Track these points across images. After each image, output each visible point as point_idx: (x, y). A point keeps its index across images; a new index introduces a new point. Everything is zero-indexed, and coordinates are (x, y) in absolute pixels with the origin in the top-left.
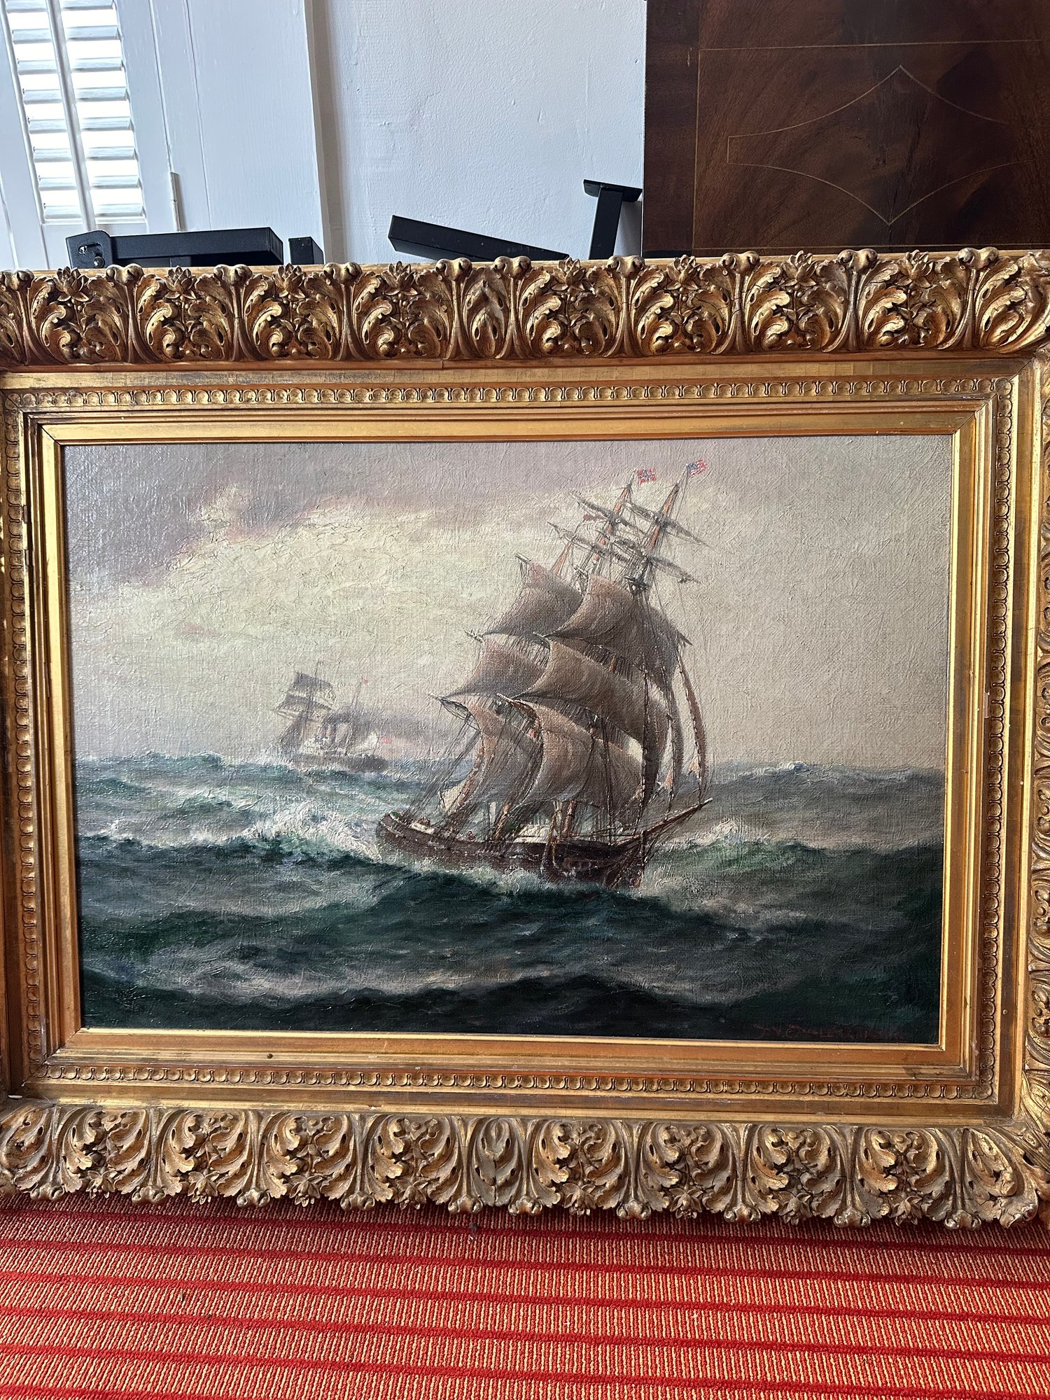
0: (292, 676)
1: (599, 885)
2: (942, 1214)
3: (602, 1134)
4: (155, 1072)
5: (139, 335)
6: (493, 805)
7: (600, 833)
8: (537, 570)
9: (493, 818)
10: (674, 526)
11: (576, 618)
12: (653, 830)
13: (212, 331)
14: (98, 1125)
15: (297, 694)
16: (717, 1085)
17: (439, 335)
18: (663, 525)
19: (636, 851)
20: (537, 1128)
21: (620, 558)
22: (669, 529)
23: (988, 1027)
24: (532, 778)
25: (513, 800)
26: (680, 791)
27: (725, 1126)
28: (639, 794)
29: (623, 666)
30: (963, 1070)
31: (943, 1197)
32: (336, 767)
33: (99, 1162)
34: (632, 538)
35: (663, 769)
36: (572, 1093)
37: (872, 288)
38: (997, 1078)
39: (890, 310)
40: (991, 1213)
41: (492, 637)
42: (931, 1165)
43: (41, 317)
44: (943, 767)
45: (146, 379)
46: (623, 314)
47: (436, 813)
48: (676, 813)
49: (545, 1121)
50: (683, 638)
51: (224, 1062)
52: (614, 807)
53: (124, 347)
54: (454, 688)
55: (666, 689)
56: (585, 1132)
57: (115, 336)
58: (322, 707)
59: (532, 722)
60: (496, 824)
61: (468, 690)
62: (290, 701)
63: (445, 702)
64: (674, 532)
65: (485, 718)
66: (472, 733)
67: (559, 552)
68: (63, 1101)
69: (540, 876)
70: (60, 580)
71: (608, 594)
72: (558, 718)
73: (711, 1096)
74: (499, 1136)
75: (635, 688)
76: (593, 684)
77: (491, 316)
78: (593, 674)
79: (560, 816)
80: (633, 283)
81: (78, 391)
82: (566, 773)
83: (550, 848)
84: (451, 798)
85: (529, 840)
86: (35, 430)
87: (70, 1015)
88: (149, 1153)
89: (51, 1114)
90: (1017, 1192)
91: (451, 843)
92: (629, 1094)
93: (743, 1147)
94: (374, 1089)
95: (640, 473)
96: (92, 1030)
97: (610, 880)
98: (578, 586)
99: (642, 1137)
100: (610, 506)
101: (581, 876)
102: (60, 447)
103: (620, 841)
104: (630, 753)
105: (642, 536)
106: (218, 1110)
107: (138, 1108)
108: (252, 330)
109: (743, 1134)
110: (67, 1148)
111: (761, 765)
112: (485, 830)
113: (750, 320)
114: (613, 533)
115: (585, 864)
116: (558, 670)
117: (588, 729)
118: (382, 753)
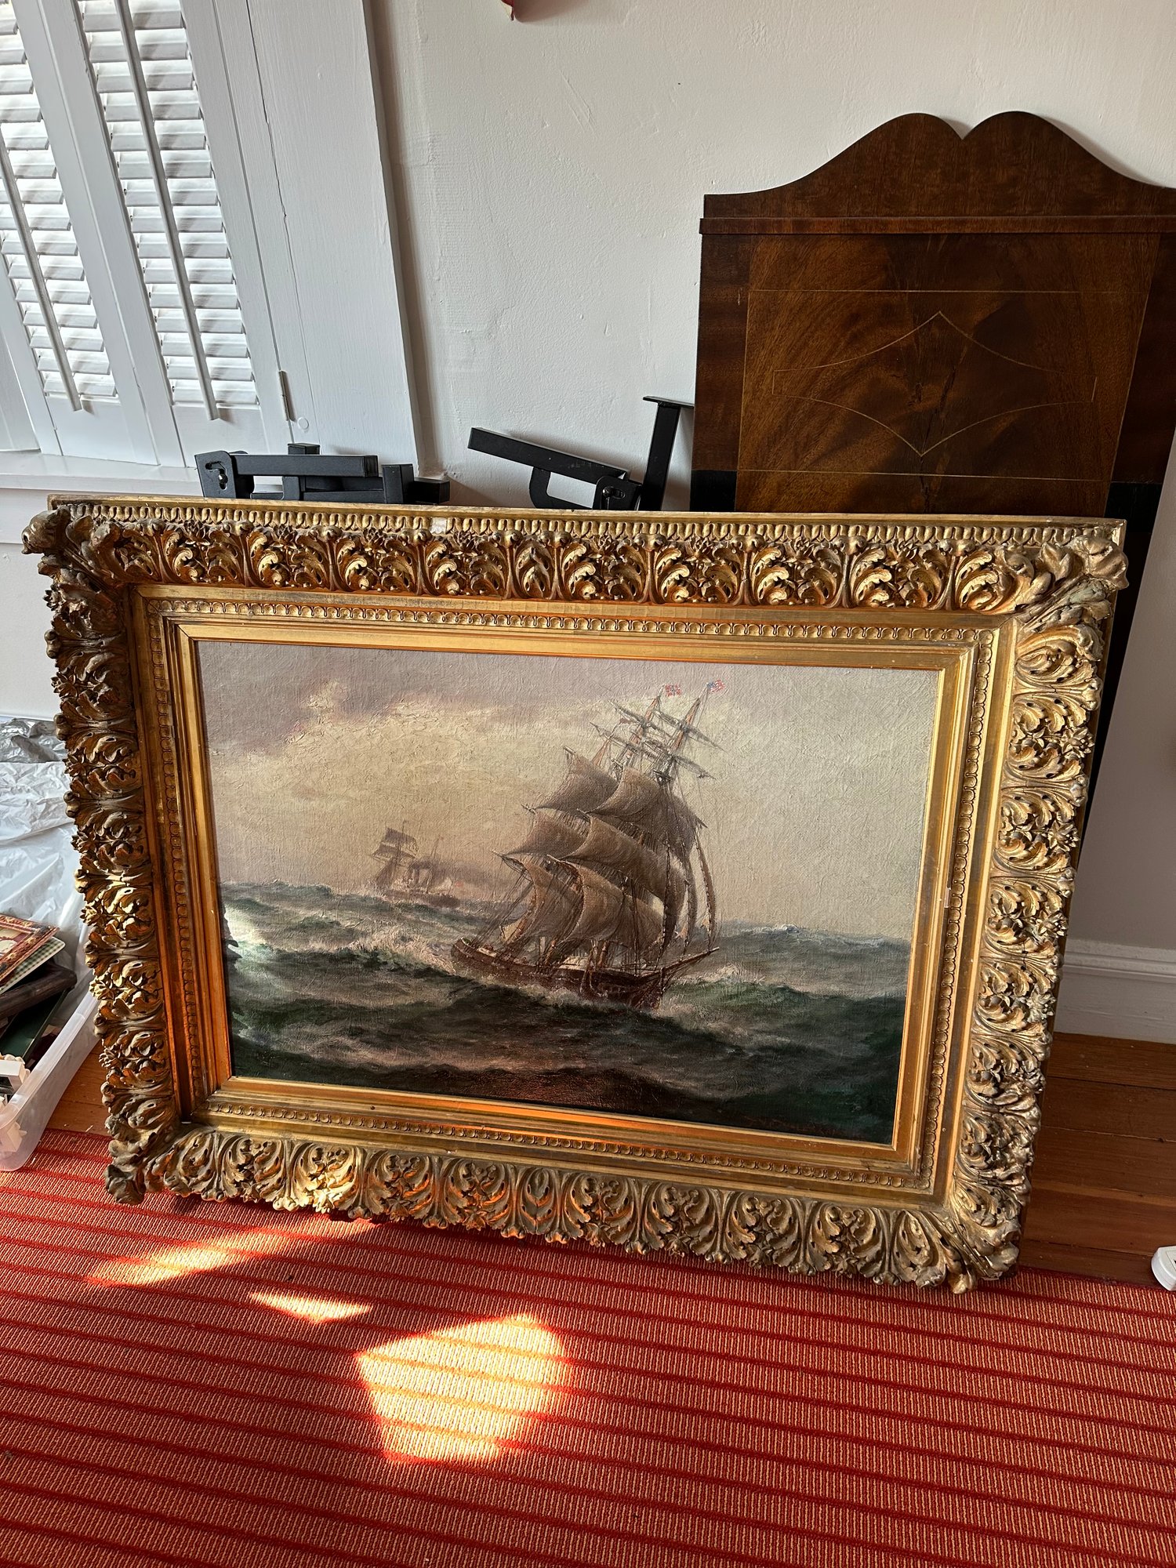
0: (384, 831)
1: (627, 1005)
2: (872, 1273)
3: (618, 1190)
4: (287, 1113)
5: (253, 571)
6: (543, 940)
7: (628, 967)
8: (581, 760)
9: (542, 949)
10: (695, 732)
11: (612, 800)
12: (671, 968)
13: (312, 574)
14: (246, 1150)
15: (388, 844)
16: (711, 1159)
17: (496, 586)
18: (686, 731)
19: (656, 982)
20: (570, 1180)
21: (649, 755)
22: (690, 734)
23: (930, 1138)
24: (574, 921)
25: (559, 937)
26: (694, 940)
27: (714, 1192)
28: (660, 939)
29: (650, 841)
30: (908, 1167)
31: (874, 1261)
32: (419, 901)
33: (249, 1177)
34: (660, 740)
35: (680, 922)
36: (599, 1154)
37: (861, 566)
38: (934, 1176)
39: (876, 585)
40: (911, 1275)
41: (543, 810)
42: (868, 1238)
43: (174, 553)
44: (909, 939)
45: (260, 595)
46: (648, 578)
47: (498, 942)
48: (689, 956)
49: (577, 1174)
50: (700, 822)
51: (338, 1110)
52: (640, 948)
53: (241, 579)
54: (513, 849)
55: (685, 861)
56: (605, 1186)
57: (233, 571)
58: (408, 855)
59: (575, 879)
60: (545, 953)
61: (523, 850)
62: (382, 850)
63: (504, 858)
64: (695, 737)
65: (537, 873)
66: (527, 883)
67: (599, 747)
68: (221, 1128)
69: (579, 995)
70: (200, 748)
71: (638, 783)
72: (596, 877)
73: (706, 1167)
74: (541, 1183)
75: (659, 858)
76: (625, 853)
77: (538, 574)
78: (625, 844)
79: (596, 952)
80: (657, 555)
82: (602, 919)
83: (588, 975)
84: (509, 931)
85: (571, 967)
86: (173, 629)
87: (224, 1067)
88: (285, 1173)
89: (213, 1138)
90: (932, 1261)
91: (509, 965)
92: (643, 1160)
93: (724, 1210)
94: (450, 1138)
95: (667, 688)
96: (241, 1079)
97: (635, 1002)
98: (614, 775)
99: (648, 1195)
100: (642, 713)
101: (610, 996)
102: (194, 642)
103: (644, 974)
104: (654, 908)
105: (668, 738)
106: (335, 1145)
107: (276, 1138)
108: (344, 573)
109: (726, 1200)
110: (226, 1165)
111: (760, 925)
112: (537, 956)
113: (757, 586)
114: (644, 735)
115: (615, 989)
116: (596, 840)
117: (620, 887)
118: (456, 894)
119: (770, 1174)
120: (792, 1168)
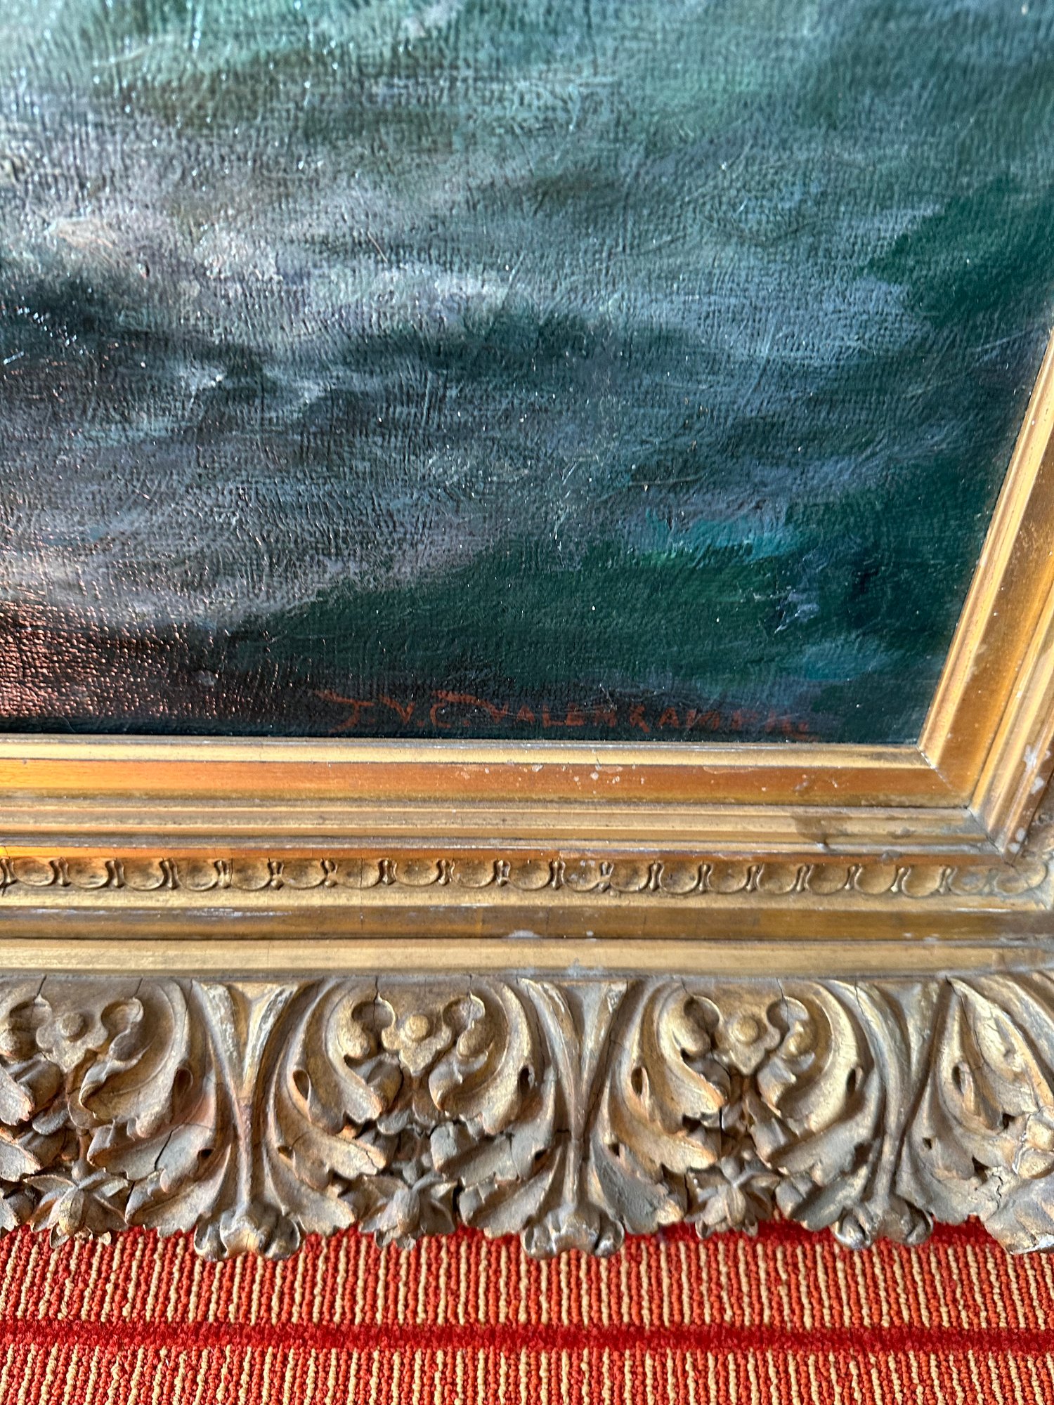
2: (830, 1211)
16: (195, 871)
30: (978, 822)
31: (841, 1174)
40: (965, 1202)
42: (826, 1106)
109: (260, 1020)
119: (442, 899)
120: (526, 866)
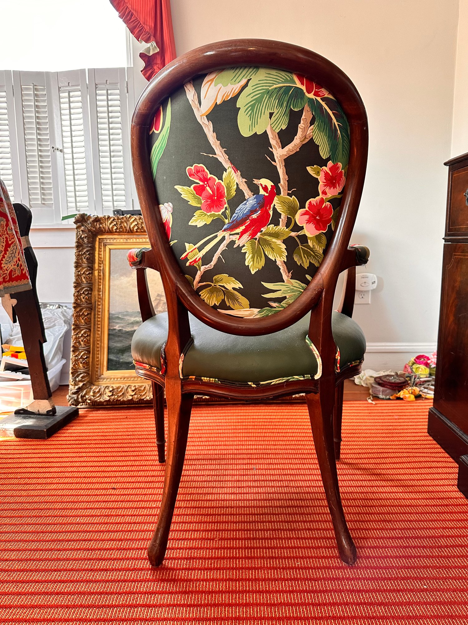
5: (130, 228)
33: (113, 394)
45: (129, 237)
53: (126, 230)
57: (125, 227)
68: (103, 384)
81: (115, 238)
86: (105, 245)
87: (105, 368)
88: (124, 392)
89: (101, 387)
102: (110, 250)
110: (106, 392)
